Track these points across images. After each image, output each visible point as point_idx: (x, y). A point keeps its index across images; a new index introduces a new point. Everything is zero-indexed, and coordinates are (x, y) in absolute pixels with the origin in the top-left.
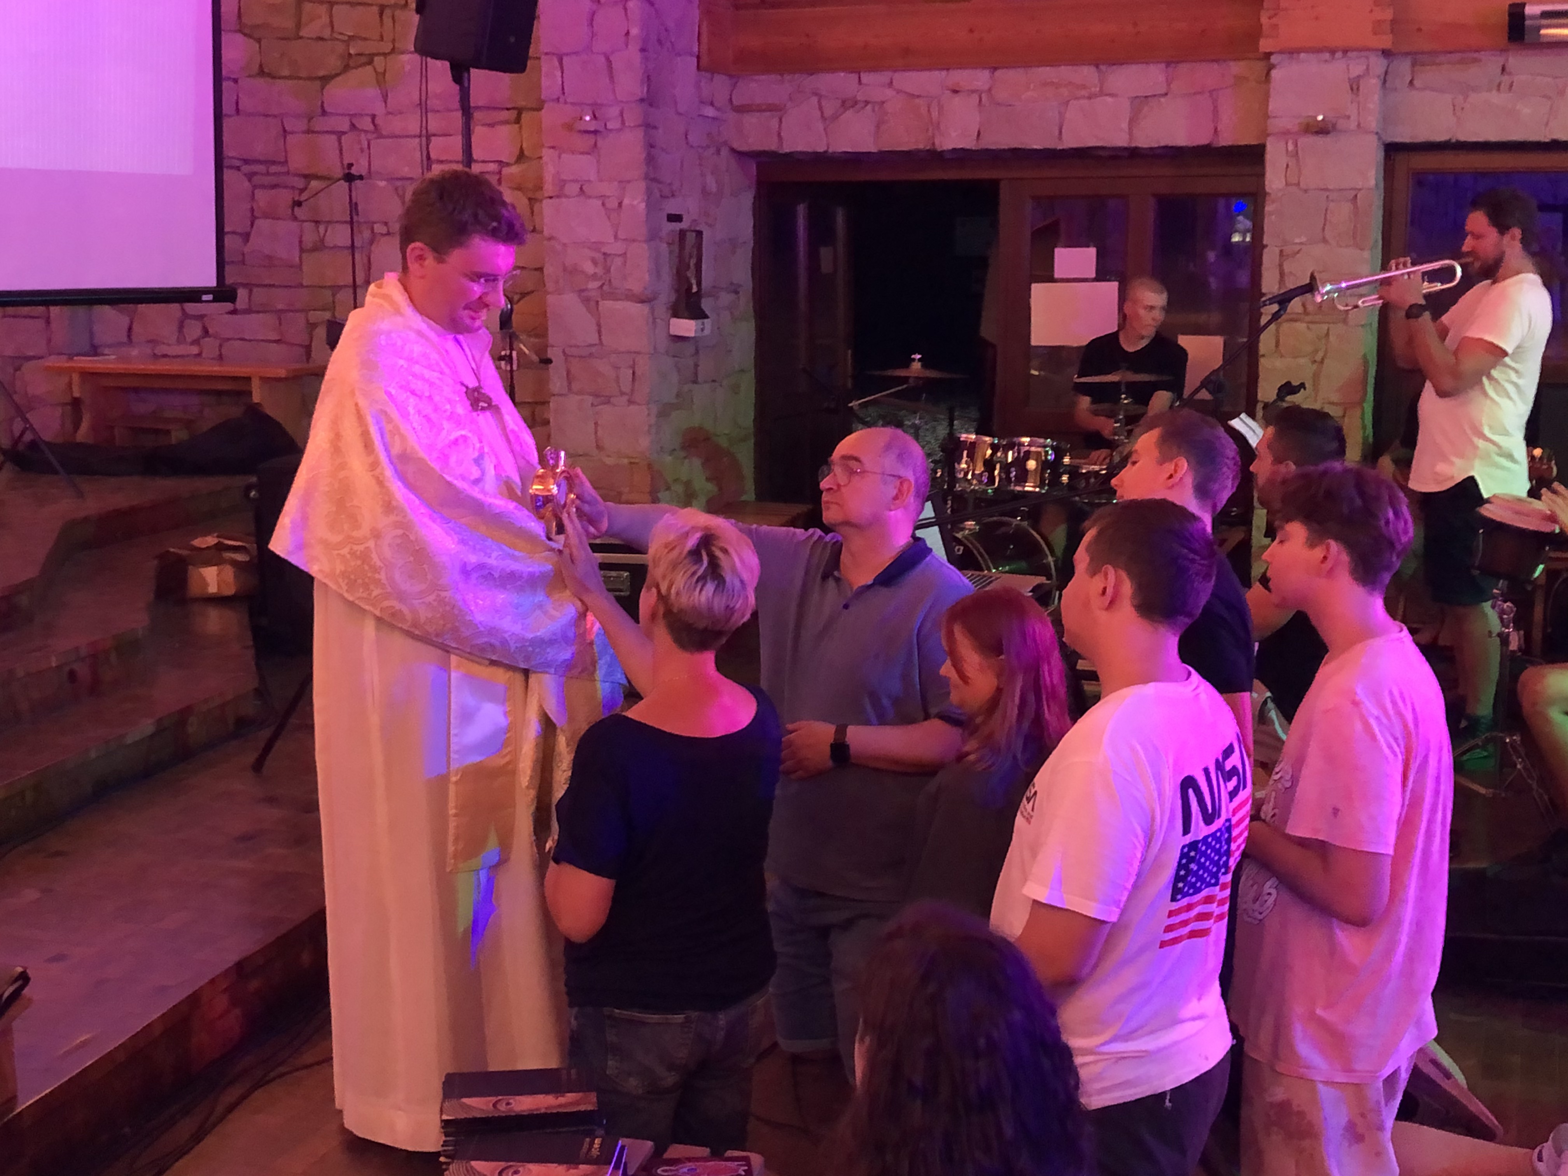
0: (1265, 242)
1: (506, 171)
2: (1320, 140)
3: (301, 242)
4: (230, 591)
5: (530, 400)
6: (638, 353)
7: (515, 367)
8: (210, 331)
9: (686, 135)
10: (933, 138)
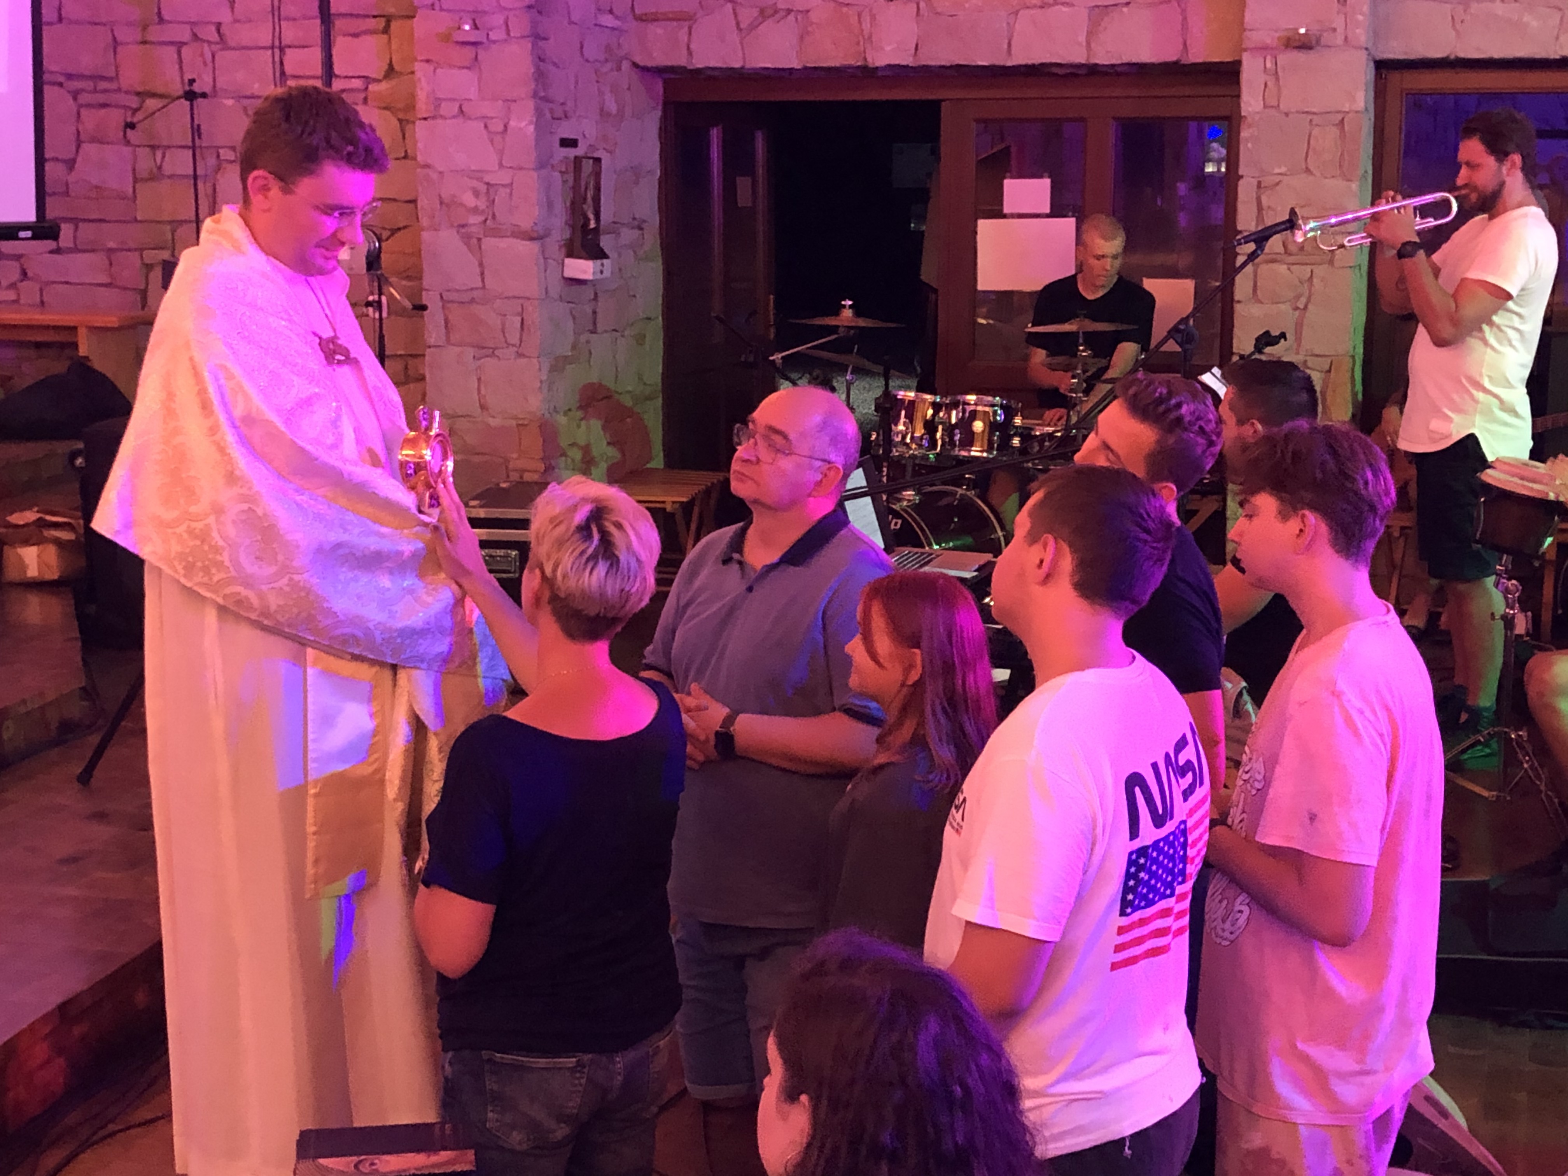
0: (1240, 173)
1: (372, 87)
2: (1301, 57)
3: (134, 170)
4: (53, 575)
5: (402, 352)
6: (529, 299)
7: (385, 315)
8: (30, 274)
9: (582, 47)
10: (865, 52)
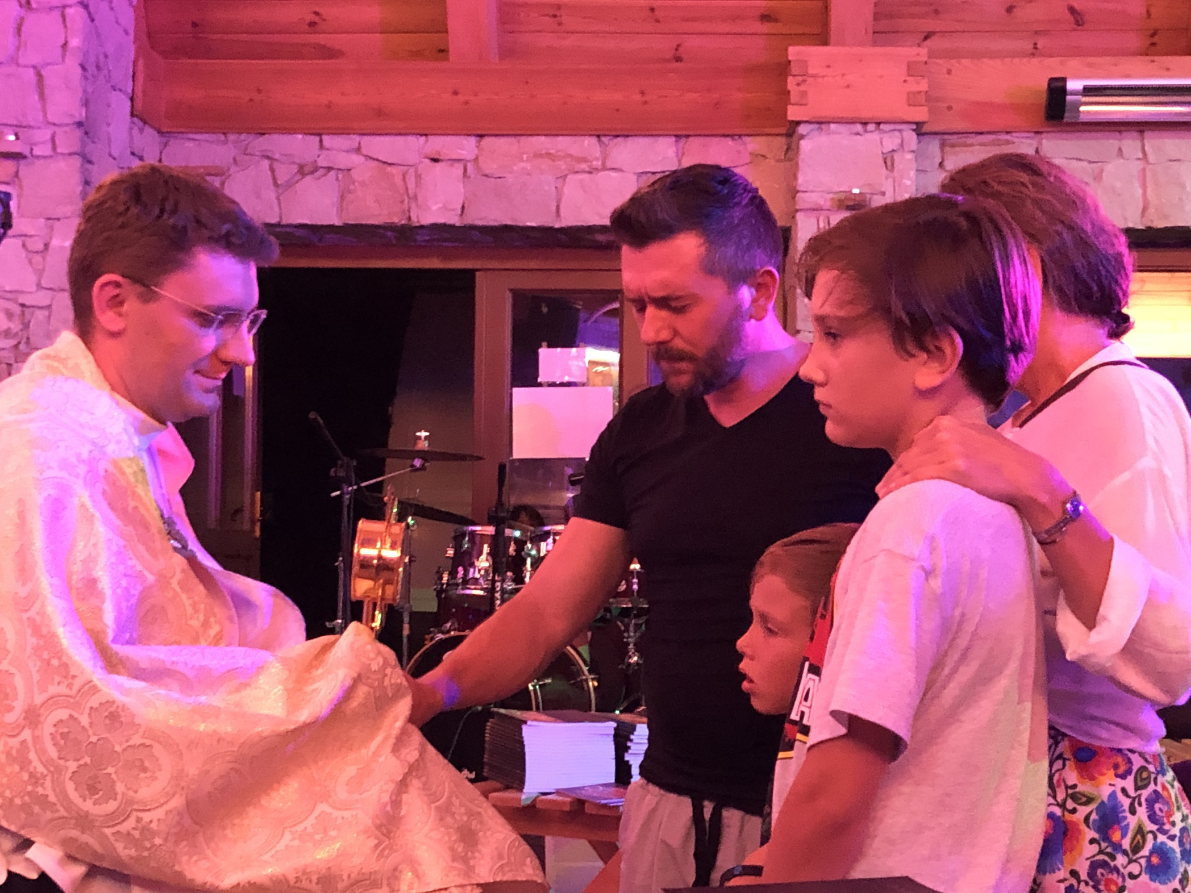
10: (409, 211)
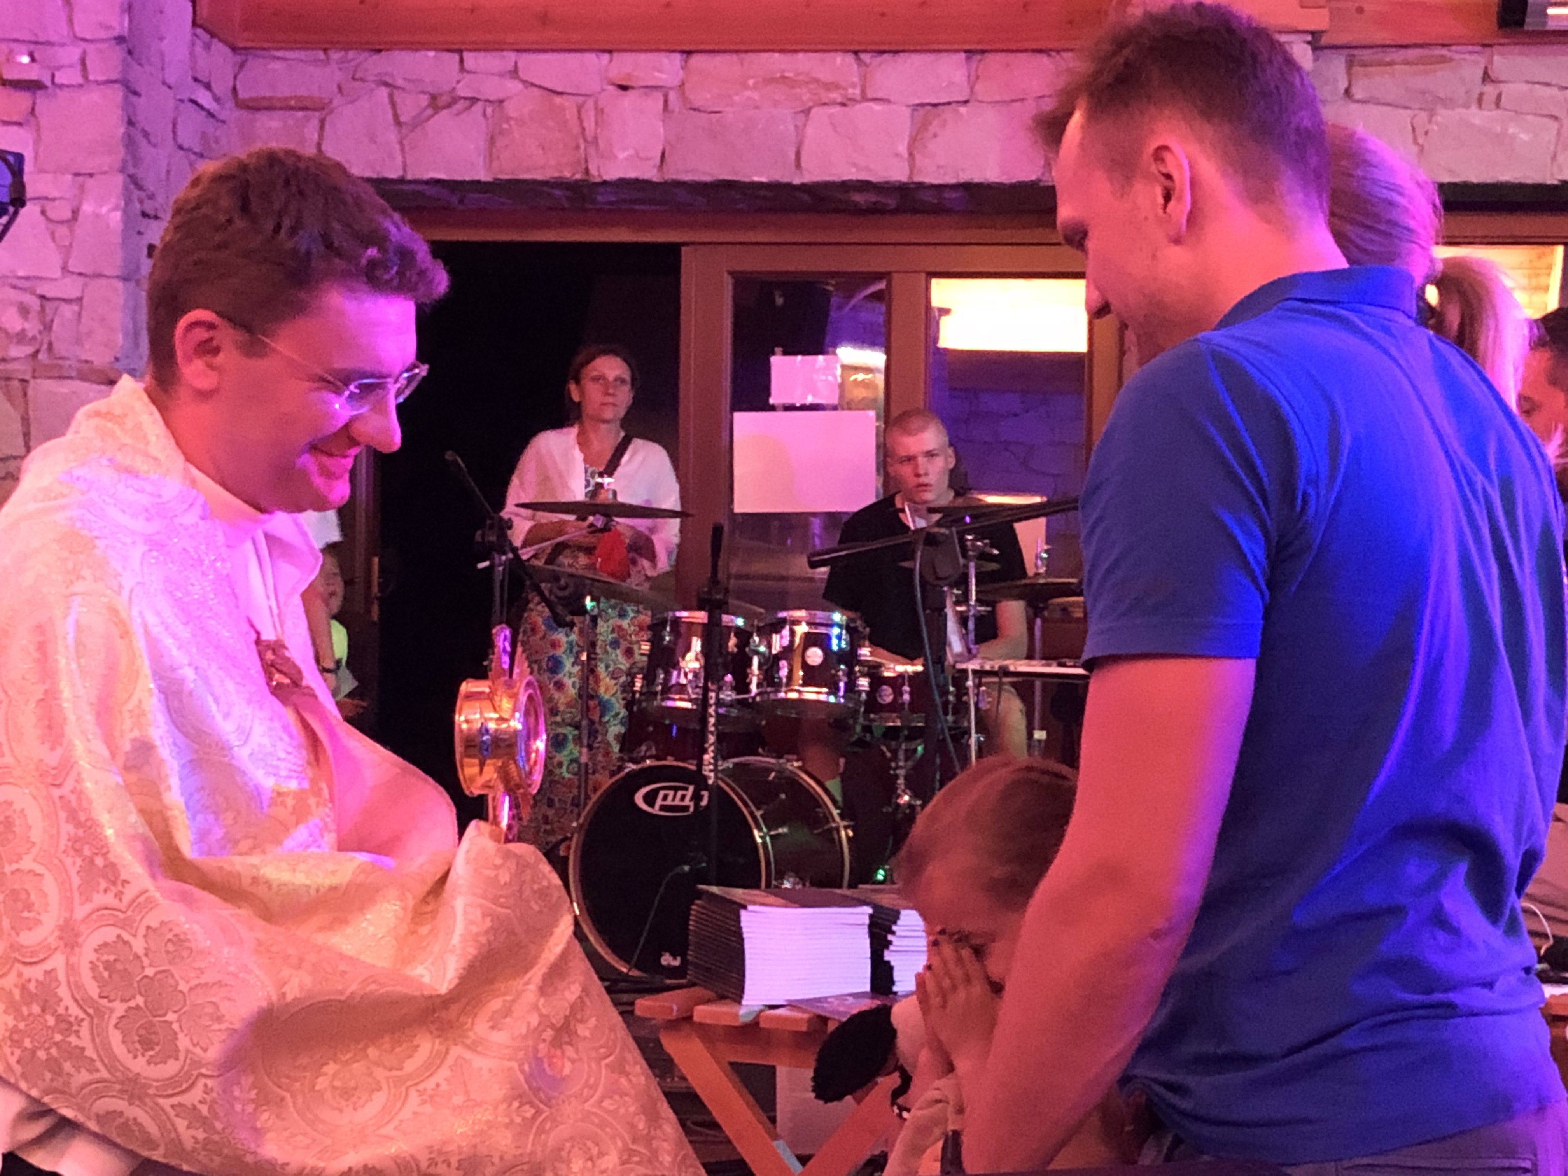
10: (586, 161)
